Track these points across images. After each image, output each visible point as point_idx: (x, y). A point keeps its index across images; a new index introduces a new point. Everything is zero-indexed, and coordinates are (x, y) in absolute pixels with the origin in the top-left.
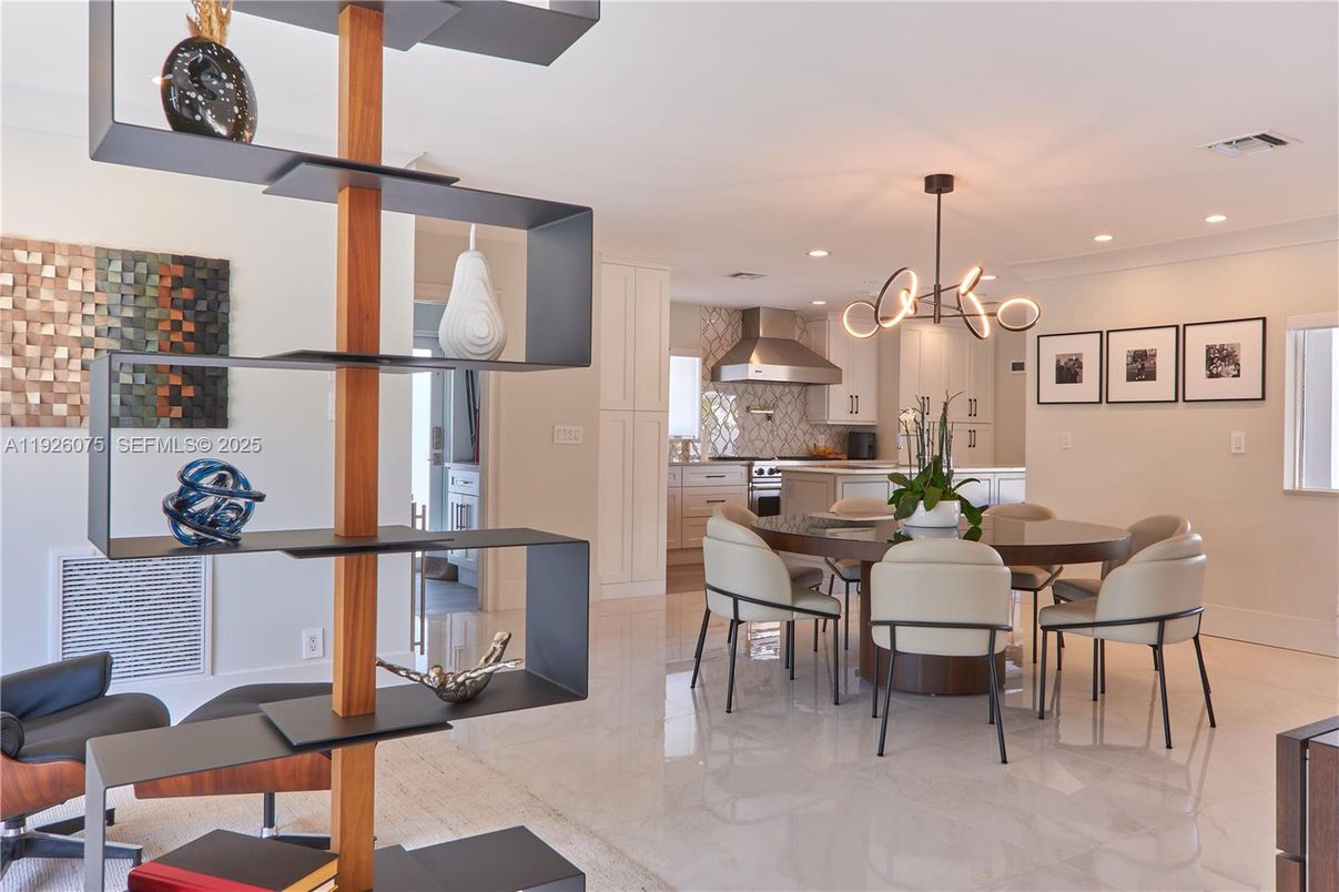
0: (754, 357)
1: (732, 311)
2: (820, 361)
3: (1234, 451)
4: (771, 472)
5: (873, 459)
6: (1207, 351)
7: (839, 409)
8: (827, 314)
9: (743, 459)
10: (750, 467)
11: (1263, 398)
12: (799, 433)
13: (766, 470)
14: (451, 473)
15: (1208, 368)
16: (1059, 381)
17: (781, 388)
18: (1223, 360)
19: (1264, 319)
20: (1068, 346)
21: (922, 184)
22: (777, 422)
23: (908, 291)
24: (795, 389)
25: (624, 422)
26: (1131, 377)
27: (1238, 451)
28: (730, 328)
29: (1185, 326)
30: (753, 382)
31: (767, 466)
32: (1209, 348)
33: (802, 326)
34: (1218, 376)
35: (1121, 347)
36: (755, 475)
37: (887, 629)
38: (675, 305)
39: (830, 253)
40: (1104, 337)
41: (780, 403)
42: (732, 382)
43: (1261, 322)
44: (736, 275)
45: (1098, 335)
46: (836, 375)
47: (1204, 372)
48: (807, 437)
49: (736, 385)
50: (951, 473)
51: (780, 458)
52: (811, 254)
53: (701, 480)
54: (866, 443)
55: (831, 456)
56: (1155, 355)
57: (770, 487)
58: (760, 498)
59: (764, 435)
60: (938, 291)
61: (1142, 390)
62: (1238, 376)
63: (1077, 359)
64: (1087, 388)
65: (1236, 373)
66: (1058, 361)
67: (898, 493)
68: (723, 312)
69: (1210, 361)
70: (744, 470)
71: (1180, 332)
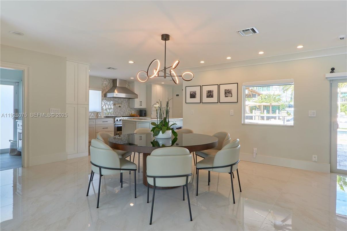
0: (116, 91)
1: (110, 79)
2: (132, 93)
3: (231, 114)
4: (120, 120)
5: (145, 116)
6: (225, 91)
7: (137, 105)
8: (134, 81)
9: (113, 117)
10: (114, 119)
11: (237, 102)
12: (127, 110)
13: (119, 120)
14: (18, 123)
15: (225, 95)
16: (191, 97)
17: (123, 99)
18: (228, 93)
19: (237, 83)
20: (193, 89)
21: (161, 38)
22: (122, 108)
23: (156, 70)
24: (127, 100)
25: (74, 108)
26: (208, 97)
27: (232, 114)
28: (109, 84)
29: (220, 85)
30: (116, 97)
31: (119, 119)
32: (225, 90)
33: (128, 84)
34: (227, 97)
35: (205, 89)
36: (116, 121)
37: (152, 179)
38: (90, 77)
39: (134, 62)
40: (201, 87)
41: (123, 103)
42: (110, 97)
43: (237, 84)
44: (109, 68)
45: (200, 86)
46: (136, 96)
47: (224, 96)
48: (130, 111)
49: (111, 98)
50: (169, 122)
51: (123, 117)
52: (129, 62)
53: (101, 123)
54: (144, 113)
55: (135, 116)
56: (213, 92)
57: (120, 124)
58: (117, 127)
59: (119, 111)
60: (165, 69)
61: (210, 100)
62: (232, 97)
63: (195, 92)
64: (197, 99)
65: (231, 96)
66: (190, 93)
67: (154, 128)
68: (108, 80)
69: (225, 93)
70: (113, 120)
71: (219, 86)
